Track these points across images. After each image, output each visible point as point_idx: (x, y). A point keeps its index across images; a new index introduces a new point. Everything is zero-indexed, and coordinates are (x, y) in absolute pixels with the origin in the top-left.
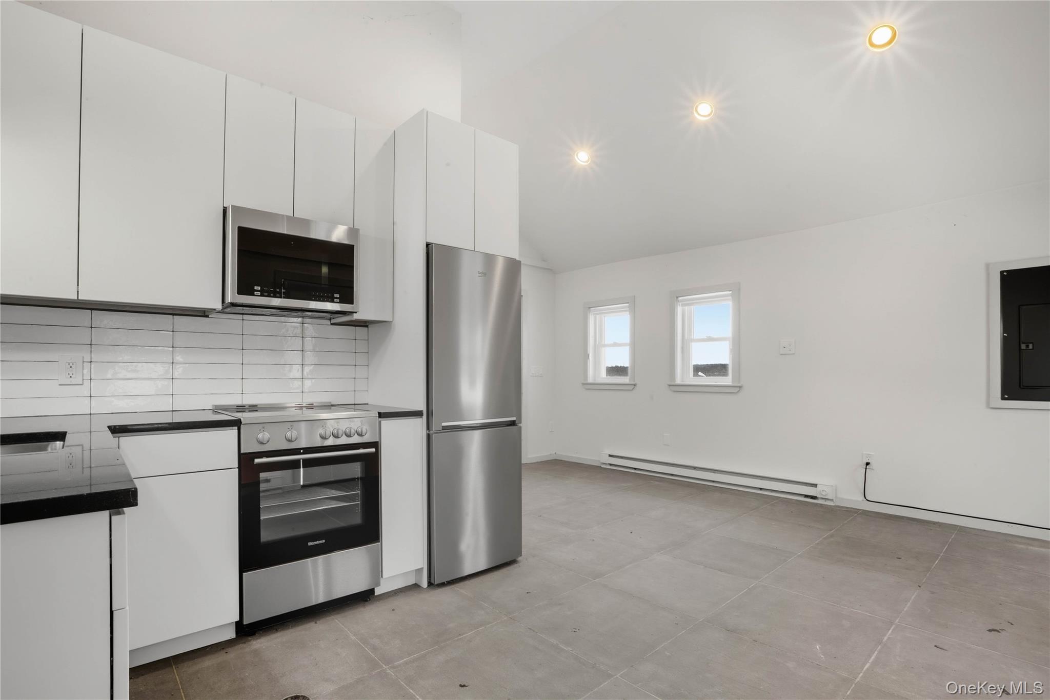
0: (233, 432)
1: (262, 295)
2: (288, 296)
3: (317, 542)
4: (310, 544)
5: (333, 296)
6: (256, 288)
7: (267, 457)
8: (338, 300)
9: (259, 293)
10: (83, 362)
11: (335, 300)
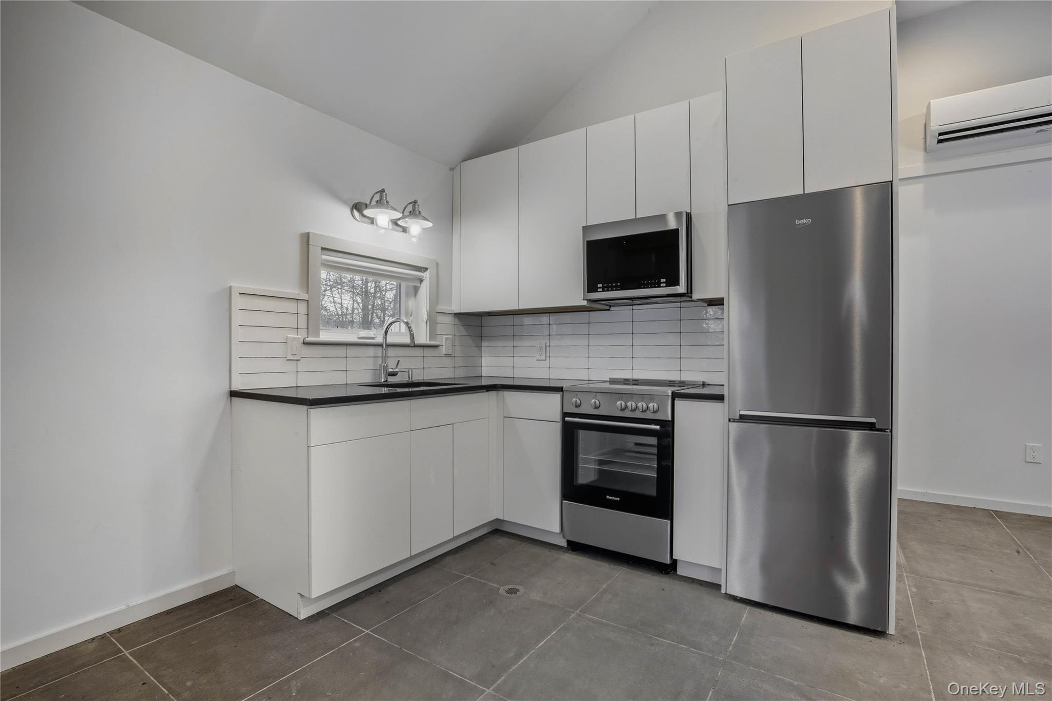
0: (557, 397)
1: (603, 291)
2: (623, 288)
3: (614, 498)
4: (608, 497)
5: (660, 281)
6: (599, 286)
7: (580, 418)
8: (665, 285)
9: (601, 290)
10: (546, 346)
11: (662, 285)
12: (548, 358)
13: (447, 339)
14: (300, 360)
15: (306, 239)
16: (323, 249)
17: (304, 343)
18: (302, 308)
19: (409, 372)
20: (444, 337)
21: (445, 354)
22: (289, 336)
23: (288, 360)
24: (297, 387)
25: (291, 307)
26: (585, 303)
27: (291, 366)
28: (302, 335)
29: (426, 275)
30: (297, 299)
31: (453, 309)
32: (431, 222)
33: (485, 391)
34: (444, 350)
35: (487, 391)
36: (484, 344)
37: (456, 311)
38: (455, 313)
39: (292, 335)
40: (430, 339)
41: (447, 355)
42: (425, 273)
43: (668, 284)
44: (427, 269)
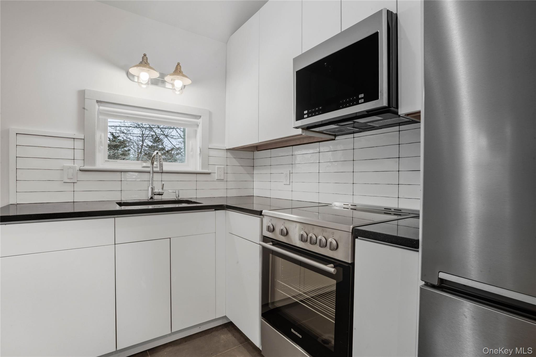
1: (308, 117)
2: (324, 111)
5: (358, 96)
6: (305, 112)
8: (362, 101)
9: (306, 116)
10: (290, 173)
11: (360, 101)
12: (291, 183)
13: (218, 168)
14: (76, 183)
15: (82, 94)
16: (98, 102)
17: (80, 170)
18: (79, 144)
19: (176, 192)
20: (217, 166)
21: (217, 179)
22: (64, 165)
23: (64, 182)
24: (74, 202)
25: (69, 144)
26: (299, 131)
27: (69, 187)
28: (79, 165)
29: (200, 121)
30: (74, 138)
31: (226, 146)
32: (190, 80)
33: (214, 210)
34: (216, 177)
35: (215, 210)
36: (255, 172)
37: (227, 148)
38: (227, 149)
39: (70, 164)
40: (202, 169)
41: (218, 180)
42: (199, 120)
43: (367, 100)
44: (201, 116)
